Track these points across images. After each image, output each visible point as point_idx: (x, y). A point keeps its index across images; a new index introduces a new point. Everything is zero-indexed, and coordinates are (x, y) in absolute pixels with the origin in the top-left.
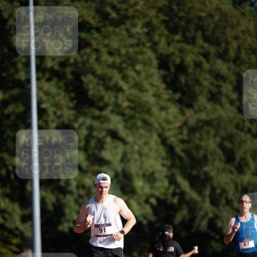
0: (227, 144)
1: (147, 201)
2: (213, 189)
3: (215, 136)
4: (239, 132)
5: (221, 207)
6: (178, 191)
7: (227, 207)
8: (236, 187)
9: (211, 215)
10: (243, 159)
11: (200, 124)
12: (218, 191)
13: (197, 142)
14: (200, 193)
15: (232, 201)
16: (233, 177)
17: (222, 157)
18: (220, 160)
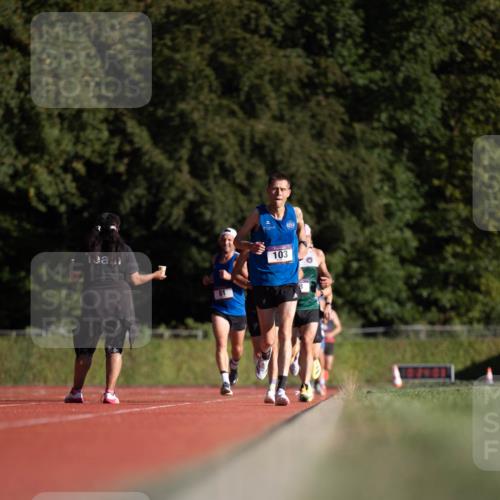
0: (225, 58)
1: (67, 168)
2: (197, 146)
3: (202, 41)
4: (248, 36)
5: (211, 181)
6: (127, 148)
7: (223, 182)
8: (241, 144)
9: (190, 196)
10: (255, 88)
11: (172, 18)
12: (206, 150)
13: (166, 52)
14: (171, 154)
15: (233, 170)
16: (236, 122)
17: (215, 84)
18: (211, 90)
